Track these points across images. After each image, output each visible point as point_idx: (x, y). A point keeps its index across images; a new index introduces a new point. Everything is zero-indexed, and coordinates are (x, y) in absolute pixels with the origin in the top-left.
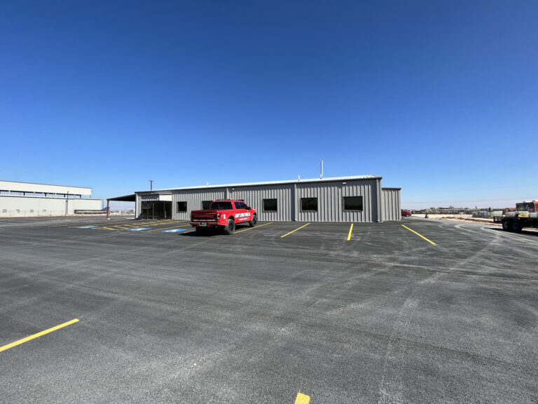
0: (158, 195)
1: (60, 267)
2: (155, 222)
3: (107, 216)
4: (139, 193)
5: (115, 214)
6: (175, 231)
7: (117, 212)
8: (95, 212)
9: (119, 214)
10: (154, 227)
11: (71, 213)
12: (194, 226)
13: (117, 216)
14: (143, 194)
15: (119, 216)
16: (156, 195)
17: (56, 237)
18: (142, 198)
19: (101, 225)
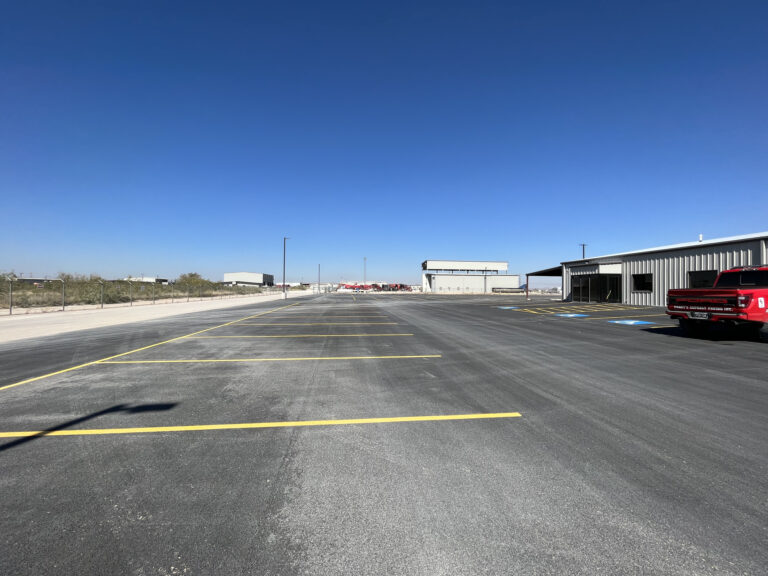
0: (597, 265)
1: (492, 349)
2: (593, 307)
3: (527, 296)
4: (566, 264)
5: (533, 293)
6: (632, 322)
7: (536, 290)
8: (512, 290)
9: (539, 293)
10: (593, 314)
11: (489, 292)
12: (674, 317)
13: (536, 296)
14: (573, 265)
15: (539, 296)
16: (594, 264)
17: (481, 317)
18: (572, 271)
19: (521, 305)
